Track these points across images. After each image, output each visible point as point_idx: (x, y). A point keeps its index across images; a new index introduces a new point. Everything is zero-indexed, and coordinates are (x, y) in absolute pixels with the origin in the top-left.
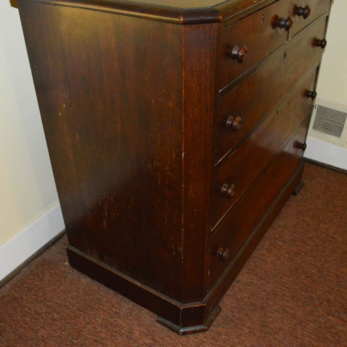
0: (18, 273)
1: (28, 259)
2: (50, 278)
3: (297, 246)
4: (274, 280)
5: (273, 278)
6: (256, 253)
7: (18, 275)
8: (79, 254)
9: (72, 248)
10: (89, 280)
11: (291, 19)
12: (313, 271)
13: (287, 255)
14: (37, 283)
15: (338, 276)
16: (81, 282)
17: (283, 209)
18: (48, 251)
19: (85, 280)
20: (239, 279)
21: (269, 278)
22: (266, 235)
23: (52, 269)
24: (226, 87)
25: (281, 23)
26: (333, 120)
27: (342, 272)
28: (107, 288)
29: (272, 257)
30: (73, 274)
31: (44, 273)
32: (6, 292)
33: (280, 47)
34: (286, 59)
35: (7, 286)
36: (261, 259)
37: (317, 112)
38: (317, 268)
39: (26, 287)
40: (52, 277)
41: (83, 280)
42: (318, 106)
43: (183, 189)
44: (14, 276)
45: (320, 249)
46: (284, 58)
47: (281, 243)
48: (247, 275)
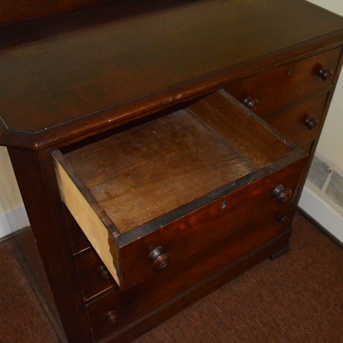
3: (233, 320)
6: (187, 312)
17: (247, 272)
20: (153, 333)
36: (187, 320)
37: (332, 176)
42: (334, 171)
45: (254, 332)
47: (218, 309)
48: (164, 332)
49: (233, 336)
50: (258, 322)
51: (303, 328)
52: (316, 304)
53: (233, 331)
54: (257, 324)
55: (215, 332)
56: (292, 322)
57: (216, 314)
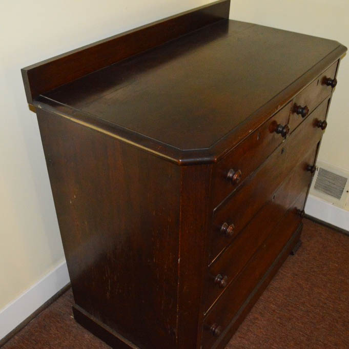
0: (27, 325)
1: (36, 311)
2: (57, 332)
3: (289, 311)
4: (264, 346)
5: (264, 344)
6: (250, 317)
7: (26, 327)
8: (84, 313)
9: (77, 307)
10: (92, 335)
11: (288, 127)
12: (302, 338)
13: (279, 320)
14: (44, 336)
15: (325, 345)
16: (84, 337)
17: (280, 270)
18: (55, 302)
19: (88, 336)
20: (232, 343)
21: (260, 343)
22: (261, 297)
23: (58, 322)
24: (221, 204)
25: (279, 129)
26: (333, 182)
27: (330, 341)
28: (108, 346)
29: (265, 322)
30: (77, 328)
31: (51, 326)
32: (15, 343)
33: (277, 148)
34: (284, 153)
35: (16, 337)
36: (254, 323)
37: (319, 173)
38: (306, 336)
39: (34, 340)
40: (58, 331)
41: (86, 336)
42: (320, 168)
43: (178, 286)
44: (23, 328)
45: (311, 315)
46: (282, 153)
47: (274, 306)
48: (240, 340)
49: (296, 323)
50: (309, 306)
51: (344, 300)
52: (343, 278)
53: (294, 320)
54: (309, 308)
55: (281, 325)
56: (334, 298)
57: (274, 311)
